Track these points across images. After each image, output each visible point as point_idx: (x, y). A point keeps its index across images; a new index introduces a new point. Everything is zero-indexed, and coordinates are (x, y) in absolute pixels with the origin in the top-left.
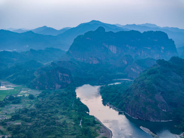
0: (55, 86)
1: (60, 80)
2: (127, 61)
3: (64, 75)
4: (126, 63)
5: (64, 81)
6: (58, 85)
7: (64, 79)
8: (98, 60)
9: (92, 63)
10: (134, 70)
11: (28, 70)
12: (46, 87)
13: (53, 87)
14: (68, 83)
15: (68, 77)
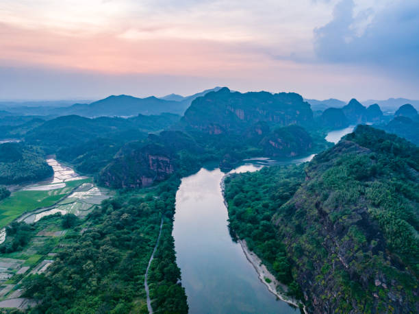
0: (141, 180)
1: (152, 168)
2: (261, 129)
4: (260, 132)
5: (159, 170)
6: (146, 179)
8: (221, 128)
9: (213, 132)
10: (273, 144)
11: (112, 146)
12: (123, 183)
13: (136, 184)
14: (168, 172)
15: (167, 162)
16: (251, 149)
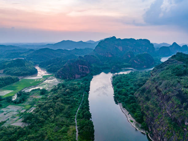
0: (75, 76)
1: (80, 71)
3: (84, 66)
4: (130, 56)
5: (83, 72)
6: (77, 75)
7: (83, 70)
9: (108, 56)
10: (136, 62)
11: (63, 61)
12: (67, 77)
13: (73, 77)
14: (87, 73)
15: (87, 68)
16: (125, 64)
